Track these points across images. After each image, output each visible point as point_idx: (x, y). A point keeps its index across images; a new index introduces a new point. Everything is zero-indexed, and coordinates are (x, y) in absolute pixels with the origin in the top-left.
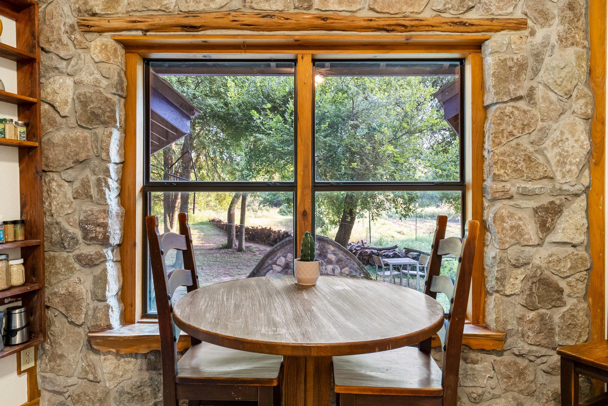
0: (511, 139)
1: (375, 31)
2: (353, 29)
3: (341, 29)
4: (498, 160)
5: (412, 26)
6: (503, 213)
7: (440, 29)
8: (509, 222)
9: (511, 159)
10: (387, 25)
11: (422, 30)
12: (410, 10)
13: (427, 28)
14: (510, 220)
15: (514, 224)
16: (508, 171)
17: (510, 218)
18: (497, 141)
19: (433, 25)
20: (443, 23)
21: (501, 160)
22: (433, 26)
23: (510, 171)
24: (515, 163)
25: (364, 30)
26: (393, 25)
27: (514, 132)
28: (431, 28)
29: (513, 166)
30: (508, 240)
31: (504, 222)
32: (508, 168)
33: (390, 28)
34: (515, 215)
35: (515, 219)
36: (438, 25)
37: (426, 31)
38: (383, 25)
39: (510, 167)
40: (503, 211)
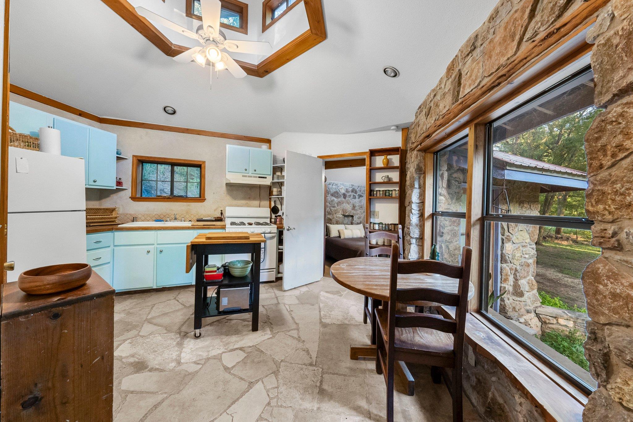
0: (621, 155)
1: (490, 91)
2: (478, 99)
3: (472, 103)
4: (593, 190)
5: (509, 71)
6: (599, 268)
7: (533, 56)
8: (610, 286)
9: (615, 188)
10: (492, 83)
11: (519, 67)
12: (506, 58)
13: (522, 64)
14: (611, 283)
15: (618, 291)
16: (609, 206)
17: (612, 280)
18: (595, 163)
19: (524, 57)
20: (533, 48)
21: (598, 190)
22: (526, 58)
23: (612, 207)
24: (622, 194)
25: (485, 94)
26: (496, 80)
27: (625, 144)
28: (525, 61)
29: (618, 199)
30: (607, 312)
31: (600, 283)
32: (610, 202)
33: (495, 84)
34: (623, 278)
35: (622, 284)
36: (528, 54)
37: (523, 66)
38: (490, 85)
39: (613, 200)
40: (600, 266)
